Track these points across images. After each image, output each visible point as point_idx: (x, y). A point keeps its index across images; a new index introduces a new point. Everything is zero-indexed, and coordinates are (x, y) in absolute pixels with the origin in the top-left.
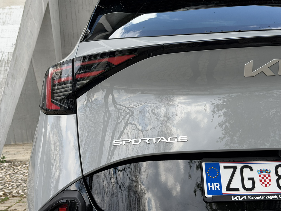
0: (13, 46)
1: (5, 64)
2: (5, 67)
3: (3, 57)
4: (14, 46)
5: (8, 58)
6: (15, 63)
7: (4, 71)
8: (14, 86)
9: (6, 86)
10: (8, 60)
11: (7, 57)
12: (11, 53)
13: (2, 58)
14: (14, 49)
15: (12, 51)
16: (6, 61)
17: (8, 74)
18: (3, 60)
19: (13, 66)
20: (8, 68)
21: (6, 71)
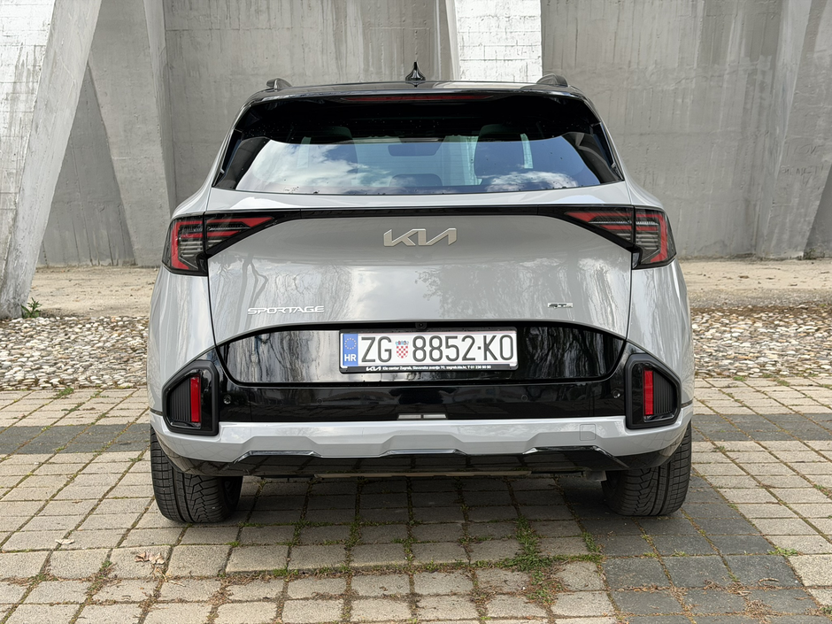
0: (46, 28)
1: (28, 77)
2: (27, 82)
3: (23, 58)
4: (48, 28)
5: (35, 59)
6: (52, 72)
7: (28, 93)
8: (50, 130)
9: (34, 132)
10: (34, 66)
11: (31, 58)
12: (42, 46)
13: (19, 59)
14: (47, 37)
15: (45, 43)
16: (31, 68)
17: (36, 102)
18: (23, 65)
19: (47, 79)
20: (36, 86)
21: (32, 93)
